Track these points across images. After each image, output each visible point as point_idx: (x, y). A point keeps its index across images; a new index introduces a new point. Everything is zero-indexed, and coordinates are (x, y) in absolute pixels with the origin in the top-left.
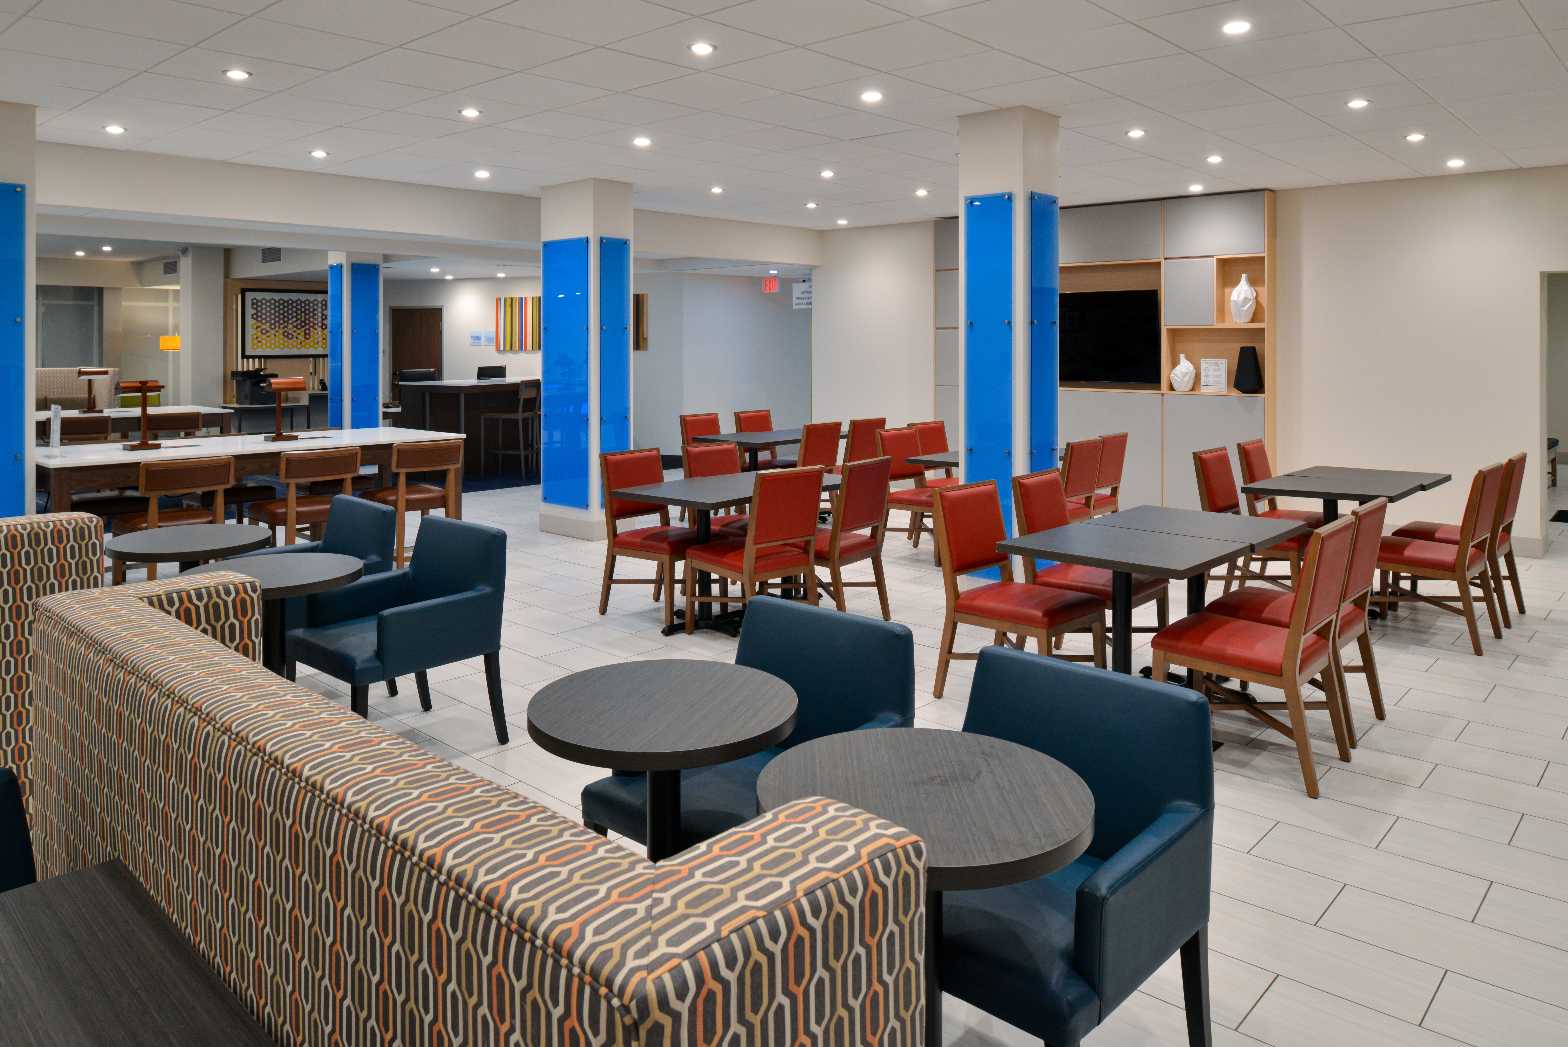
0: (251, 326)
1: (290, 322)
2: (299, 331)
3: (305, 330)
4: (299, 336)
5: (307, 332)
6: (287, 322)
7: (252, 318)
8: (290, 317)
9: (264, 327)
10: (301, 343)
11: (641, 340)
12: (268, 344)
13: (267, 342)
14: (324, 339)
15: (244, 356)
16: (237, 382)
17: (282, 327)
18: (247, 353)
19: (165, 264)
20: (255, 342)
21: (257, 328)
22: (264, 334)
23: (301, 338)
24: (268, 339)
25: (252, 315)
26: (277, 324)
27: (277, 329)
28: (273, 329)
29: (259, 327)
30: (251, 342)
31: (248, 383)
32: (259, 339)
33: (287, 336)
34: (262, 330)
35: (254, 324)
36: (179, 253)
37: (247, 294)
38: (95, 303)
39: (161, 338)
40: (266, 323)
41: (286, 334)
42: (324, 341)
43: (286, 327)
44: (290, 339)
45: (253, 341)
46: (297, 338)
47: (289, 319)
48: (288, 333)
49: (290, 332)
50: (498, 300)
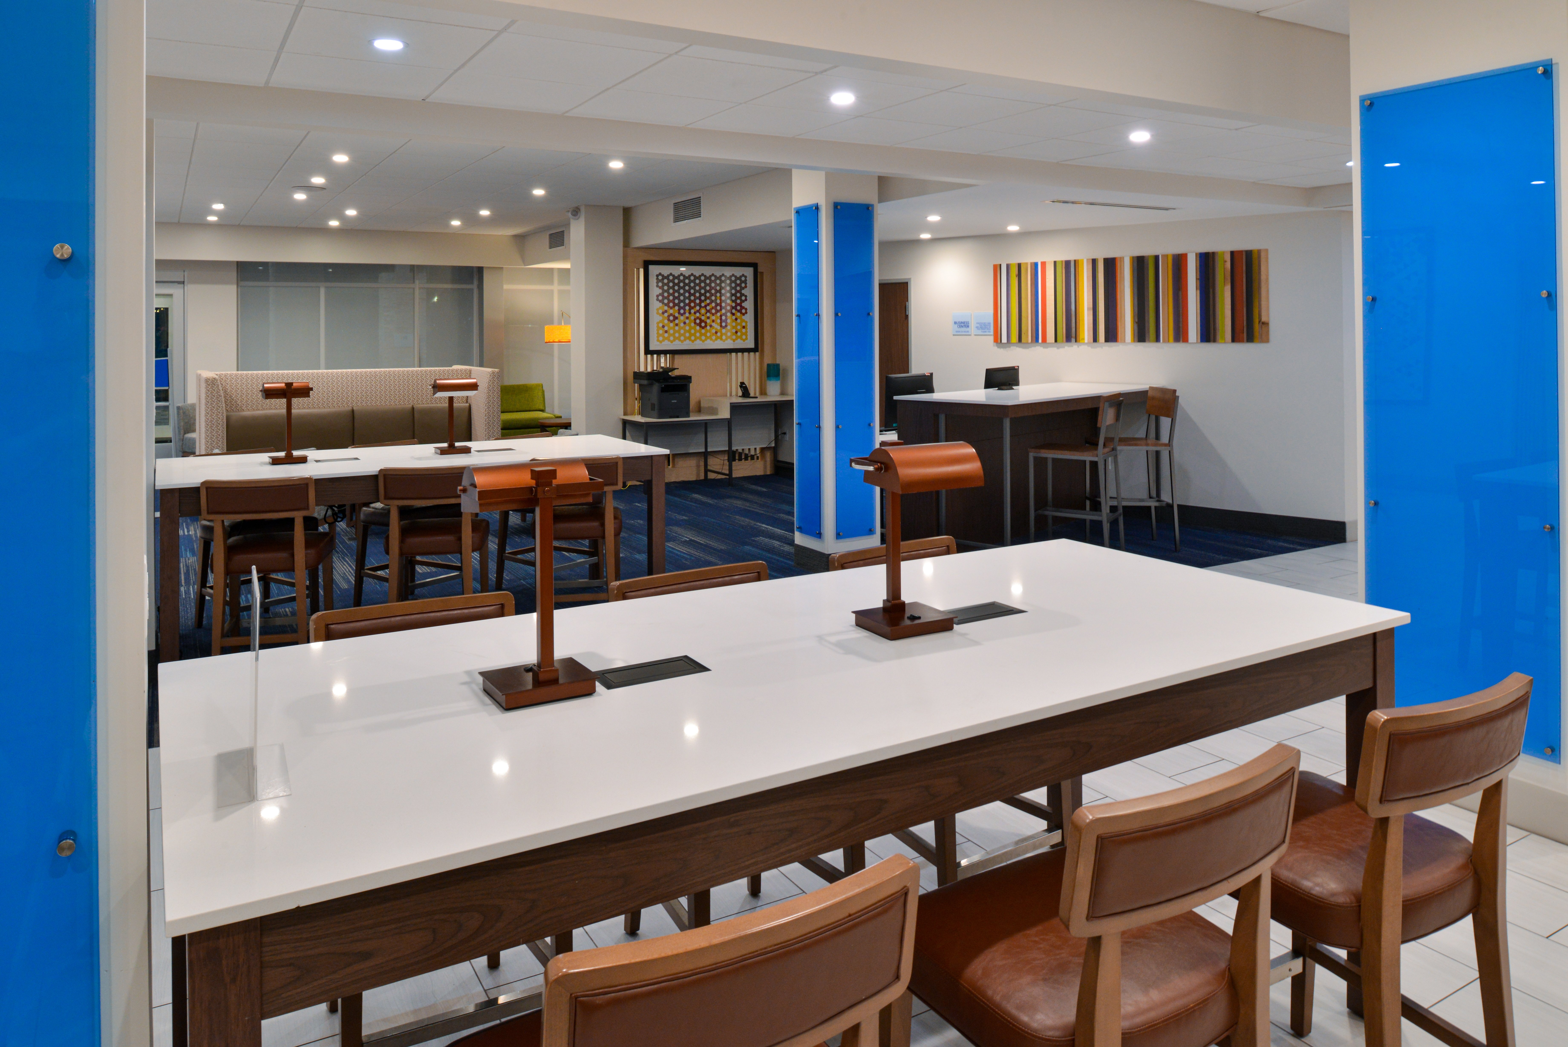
0: (655, 311)
1: (703, 305)
2: (713, 318)
3: (721, 316)
4: (713, 324)
5: (724, 318)
6: (700, 305)
7: (658, 300)
8: (703, 298)
9: (671, 311)
10: (716, 333)
11: (1257, 326)
12: (677, 335)
13: (675, 332)
14: (744, 327)
15: (647, 351)
16: (641, 386)
17: (692, 311)
18: (652, 348)
19: (551, 235)
20: (661, 332)
21: (663, 313)
22: (671, 322)
23: (716, 326)
24: (677, 328)
25: (658, 296)
26: (687, 308)
27: (687, 315)
28: (682, 315)
29: (666, 311)
30: (656, 332)
31: (656, 388)
32: (666, 328)
33: (701, 324)
34: (669, 316)
35: (660, 308)
36: (570, 214)
37: (651, 267)
38: (474, 286)
39: (546, 327)
40: (674, 306)
41: (698, 321)
42: (744, 330)
43: (698, 311)
44: (703, 328)
45: (658, 330)
46: (711, 326)
47: (701, 301)
48: (700, 319)
49: (703, 318)
50: (997, 269)
